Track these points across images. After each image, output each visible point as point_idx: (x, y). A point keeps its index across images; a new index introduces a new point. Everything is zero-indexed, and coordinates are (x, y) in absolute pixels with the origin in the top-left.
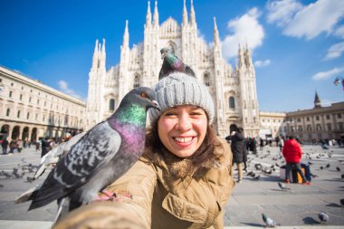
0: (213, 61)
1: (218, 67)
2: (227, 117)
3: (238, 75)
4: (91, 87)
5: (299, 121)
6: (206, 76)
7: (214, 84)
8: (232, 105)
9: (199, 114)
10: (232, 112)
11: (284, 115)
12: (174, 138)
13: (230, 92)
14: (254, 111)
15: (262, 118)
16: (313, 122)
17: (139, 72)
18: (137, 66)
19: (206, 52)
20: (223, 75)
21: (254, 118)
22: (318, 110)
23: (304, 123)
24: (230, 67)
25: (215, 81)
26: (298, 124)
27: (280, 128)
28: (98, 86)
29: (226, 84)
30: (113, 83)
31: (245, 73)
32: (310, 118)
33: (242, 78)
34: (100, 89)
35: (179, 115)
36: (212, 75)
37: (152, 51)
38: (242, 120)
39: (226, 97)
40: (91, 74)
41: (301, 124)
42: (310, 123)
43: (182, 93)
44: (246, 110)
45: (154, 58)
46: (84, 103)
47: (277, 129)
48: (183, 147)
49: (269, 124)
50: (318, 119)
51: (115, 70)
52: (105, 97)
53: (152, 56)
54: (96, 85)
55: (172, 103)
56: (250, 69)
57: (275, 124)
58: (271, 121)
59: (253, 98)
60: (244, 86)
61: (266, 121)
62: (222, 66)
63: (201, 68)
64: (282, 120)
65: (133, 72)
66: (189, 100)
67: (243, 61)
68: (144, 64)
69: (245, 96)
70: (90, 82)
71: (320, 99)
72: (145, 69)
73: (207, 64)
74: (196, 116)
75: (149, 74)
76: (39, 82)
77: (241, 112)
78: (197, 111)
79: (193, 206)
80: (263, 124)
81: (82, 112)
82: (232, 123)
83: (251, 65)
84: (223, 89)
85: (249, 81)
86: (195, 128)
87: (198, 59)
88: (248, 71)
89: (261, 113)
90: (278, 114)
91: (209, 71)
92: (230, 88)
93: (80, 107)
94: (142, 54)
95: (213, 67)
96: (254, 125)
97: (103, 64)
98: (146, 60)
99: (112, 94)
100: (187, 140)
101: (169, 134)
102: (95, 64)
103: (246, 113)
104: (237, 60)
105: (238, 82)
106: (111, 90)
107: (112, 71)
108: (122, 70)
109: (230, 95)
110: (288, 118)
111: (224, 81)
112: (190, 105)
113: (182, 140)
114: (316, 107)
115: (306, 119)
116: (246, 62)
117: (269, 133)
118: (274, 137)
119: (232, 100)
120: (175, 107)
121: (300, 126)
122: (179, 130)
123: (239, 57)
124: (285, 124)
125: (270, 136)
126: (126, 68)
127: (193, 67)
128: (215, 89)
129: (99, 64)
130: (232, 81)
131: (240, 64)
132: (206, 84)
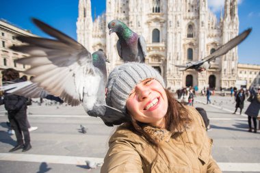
0: (198, 11)
1: (202, 18)
3: (222, 26)
6: (190, 27)
7: (198, 35)
13: (213, 43)
14: (233, 63)
15: (240, 70)
17: (125, 22)
18: (123, 16)
20: (207, 26)
21: (233, 70)
24: (214, 18)
25: (198, 31)
27: (255, 79)
28: (86, 35)
29: (209, 36)
30: (101, 33)
31: (229, 25)
33: (226, 29)
34: (88, 38)
36: (196, 26)
38: (221, 71)
39: (208, 48)
40: (78, 24)
44: (226, 62)
45: (139, 7)
47: (252, 80)
49: (245, 76)
51: (101, 19)
53: (137, 5)
54: (84, 35)
56: (235, 20)
57: (250, 76)
58: (248, 73)
60: (226, 38)
61: (243, 72)
62: (207, 17)
63: (185, 19)
64: (258, 72)
67: (228, 11)
68: (130, 14)
70: (78, 32)
72: (131, 18)
73: (192, 15)
75: (134, 24)
77: (220, 64)
80: (240, 75)
82: (211, 74)
83: (237, 16)
84: (205, 42)
87: (183, 8)
88: (232, 23)
89: (240, 65)
90: (255, 67)
91: (194, 21)
92: (212, 40)
94: (128, 2)
95: (198, 18)
96: (231, 76)
97: (89, 13)
98: (131, 10)
99: (100, 45)
102: (81, 13)
103: (225, 65)
105: (221, 35)
106: (98, 40)
107: (98, 20)
109: (212, 47)
111: (207, 33)
116: (232, 13)
117: (244, 84)
118: (248, 88)
119: (213, 51)
125: (245, 87)
127: (179, 17)
128: (197, 40)
129: (85, 14)
130: (215, 32)
131: (225, 16)
132: (190, 36)
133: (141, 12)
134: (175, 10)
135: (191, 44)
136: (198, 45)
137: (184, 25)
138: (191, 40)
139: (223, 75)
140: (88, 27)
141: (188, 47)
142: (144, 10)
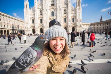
0: (67, 5)
1: (69, 7)
2: (71, 25)
3: (76, 10)
4: (25, 15)
5: (95, 26)
6: (65, 10)
7: (68, 13)
8: (73, 21)
10: (73, 23)
11: (90, 24)
13: (73, 16)
14: (80, 23)
15: (83, 25)
16: (99, 26)
17: (42, 9)
18: (41, 7)
19: (65, 1)
20: (71, 10)
21: (80, 25)
22: (101, 22)
24: (73, 7)
25: (68, 12)
26: (94, 27)
28: (27, 15)
29: (72, 14)
30: (33, 13)
31: (78, 9)
32: (98, 25)
33: (77, 11)
35: (56, 40)
36: (67, 10)
37: (45, 1)
38: (76, 26)
39: (71, 18)
40: (24, 10)
41: (95, 27)
42: (98, 27)
43: (58, 33)
44: (78, 22)
45: (46, 4)
46: (23, 21)
47: (87, 29)
49: (85, 27)
50: (101, 25)
52: (30, 19)
53: (46, 3)
54: (27, 14)
55: (54, 36)
56: (80, 8)
57: (87, 27)
58: (86, 26)
59: (80, 18)
60: (78, 14)
61: (84, 26)
62: (70, 7)
63: (63, 8)
64: (89, 25)
65: (39, 9)
66: (60, 35)
67: (78, 5)
68: (43, 6)
69: (78, 18)
70: (24, 13)
71: (102, 18)
72: (44, 8)
73: (65, 6)
75: (45, 10)
76: (6, 14)
77: (76, 23)
80: (83, 27)
81: (23, 24)
82: (73, 27)
83: (81, 6)
84: (70, 15)
85: (79, 12)
87: (62, 4)
89: (83, 23)
90: (88, 24)
91: (66, 8)
92: (73, 15)
93: (22, 23)
94: (42, 2)
95: (67, 7)
96: (80, 27)
97: (28, 6)
98: (44, 5)
99: (33, 18)
100: (59, 48)
101: (53, 46)
102: (25, 6)
103: (78, 23)
104: (76, 4)
105: (76, 13)
106: (32, 16)
107: (32, 9)
108: (35, 9)
109: (73, 17)
110: (91, 25)
111: (71, 12)
112: (60, 37)
113: (57, 48)
114: (101, 21)
115: (97, 25)
117: (85, 30)
118: (86, 31)
119: (73, 19)
121: (95, 28)
122: (56, 45)
123: (77, 3)
124: (90, 27)
125: (85, 31)
126: (37, 8)
127: (61, 7)
128: (68, 15)
129: (27, 7)
130: (74, 12)
131: (77, 6)
132: (65, 14)
133: (47, 6)
134: (59, 4)
135: (65, 16)
136: (68, 17)
137: (63, 10)
138: (65, 15)
139: (77, 27)
140: (28, 11)
141: (64, 17)
142: (48, 5)
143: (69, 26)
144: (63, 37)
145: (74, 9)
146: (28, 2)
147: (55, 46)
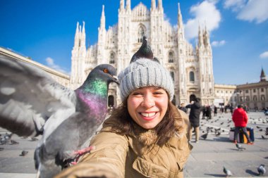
0: (176, 41)
1: (180, 47)
2: (187, 88)
3: (198, 53)
4: (74, 63)
5: (247, 92)
6: (171, 54)
7: (178, 60)
8: (192, 79)
9: (161, 93)
10: (192, 84)
11: (235, 87)
12: (140, 113)
13: (191, 67)
14: (210, 83)
15: (216, 90)
16: (259, 93)
17: (114, 50)
18: (112, 45)
19: (171, 33)
20: (185, 53)
21: (210, 90)
22: (263, 83)
23: (251, 94)
24: (191, 46)
25: (178, 58)
26: (246, 95)
27: (231, 98)
28: (79, 62)
29: (187, 61)
30: (93, 59)
31: (204, 52)
32: (257, 90)
33: (201, 56)
34: (81, 65)
35: (144, 94)
36: (175, 53)
37: (125, 33)
38: (200, 91)
39: (187, 72)
40: (73, 52)
41: (249, 94)
42: (256, 94)
43: (146, 77)
44: (204, 83)
45: (126, 39)
46: (68, 77)
47: (229, 99)
48: (148, 121)
49: (222, 95)
50: (262, 90)
51: (94, 49)
52: (85, 71)
53: (125, 37)
54: (78, 61)
55: (137, 85)
56: (208, 48)
57: (227, 95)
58: (224, 92)
59: (210, 73)
60: (202, 62)
61: (220, 92)
62: (184, 46)
63: (166, 47)
64: (233, 91)
65: (109, 51)
66: (152, 82)
67: (202, 41)
68: (119, 44)
69: (203, 71)
70: (72, 58)
71: (265, 74)
72: (119, 48)
73: (172, 44)
74: (158, 95)
75: (122, 52)
76: (29, 58)
77: (199, 85)
78: (159, 91)
79: (157, 167)
80: (218, 94)
81: (66, 84)
82: (192, 93)
83: (209, 45)
84: (185, 66)
85: (206, 59)
86: (158, 105)
87: (164, 39)
88: (206, 50)
89: (217, 86)
90: (230, 87)
91: (173, 49)
92: (190, 64)
93: (64, 80)
94: (117, 34)
95: (177, 46)
96: (209, 95)
97: (83, 43)
98: (120, 40)
100: (151, 115)
101: (136, 110)
102: (76, 43)
103: (203, 85)
104: (197, 40)
105: (197, 59)
106: (91, 66)
107: (91, 49)
108: (99, 48)
109: (191, 70)
110: (238, 89)
111: (186, 59)
112: (153, 86)
113: (147, 115)
114: (262, 80)
115: (252, 91)
116: (205, 43)
117: (222, 102)
119: (192, 74)
120: (141, 88)
121: (248, 97)
122: (144, 107)
123: (199, 38)
124: (235, 95)
125: (223, 104)
126: (103, 48)
127: (160, 46)
128: (177, 64)
129: (80, 44)
130: (192, 58)
131: (199, 44)
132: (171, 61)
133: (128, 43)
134: (157, 40)
135: (172, 68)
136: (178, 69)
137: (165, 52)
138: (171, 65)
139: (202, 94)
140: (82, 54)
142: (131, 40)
143: (182, 90)
144: (160, 88)
145: (194, 51)
146: (84, 34)
147: (141, 110)
